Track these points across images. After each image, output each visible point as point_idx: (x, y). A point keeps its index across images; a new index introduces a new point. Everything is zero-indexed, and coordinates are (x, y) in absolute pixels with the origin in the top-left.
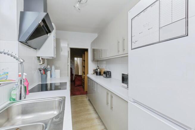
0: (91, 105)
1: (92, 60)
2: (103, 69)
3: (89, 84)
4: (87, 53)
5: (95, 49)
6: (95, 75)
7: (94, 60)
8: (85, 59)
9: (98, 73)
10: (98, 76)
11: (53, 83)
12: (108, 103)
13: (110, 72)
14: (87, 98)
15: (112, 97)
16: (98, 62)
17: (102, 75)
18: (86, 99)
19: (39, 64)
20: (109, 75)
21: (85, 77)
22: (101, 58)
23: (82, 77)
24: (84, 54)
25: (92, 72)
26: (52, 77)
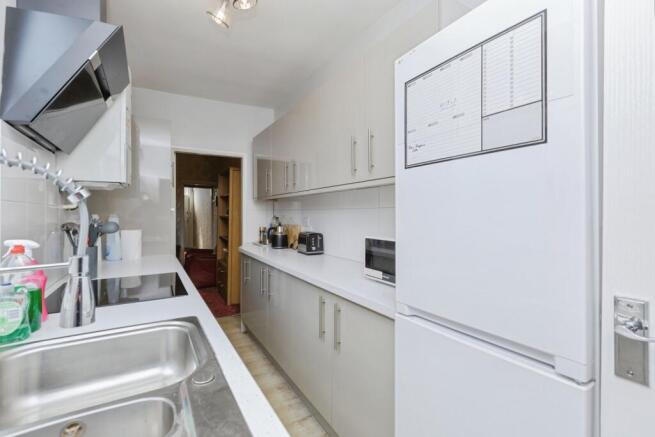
0: (255, 347)
1: (256, 196)
2: (294, 226)
3: (249, 278)
4: (236, 173)
5: (269, 161)
6: (268, 246)
7: (263, 197)
8: (228, 192)
9: (279, 242)
10: (280, 251)
11: (113, 280)
12: (322, 333)
13: (321, 235)
14: (239, 326)
15: (338, 311)
16: (276, 204)
17: (292, 246)
18: (237, 330)
19: (66, 207)
20: (316, 246)
21: (227, 254)
22: (290, 189)
23: (215, 257)
24: (226, 175)
25: (257, 238)
26: (108, 257)
